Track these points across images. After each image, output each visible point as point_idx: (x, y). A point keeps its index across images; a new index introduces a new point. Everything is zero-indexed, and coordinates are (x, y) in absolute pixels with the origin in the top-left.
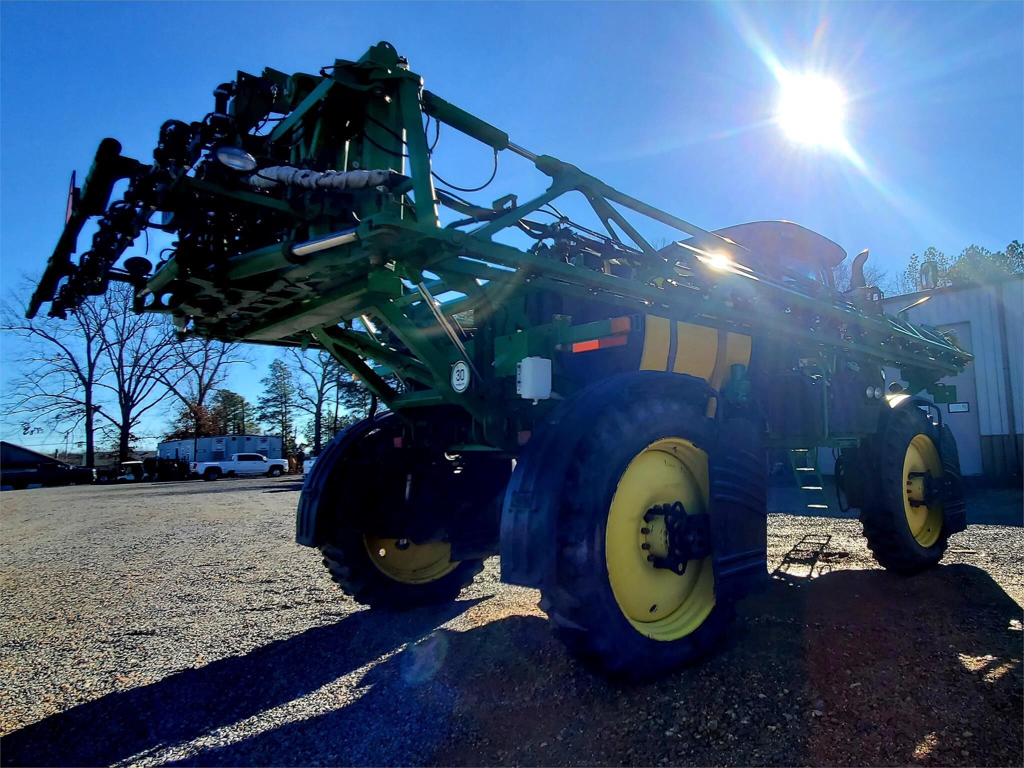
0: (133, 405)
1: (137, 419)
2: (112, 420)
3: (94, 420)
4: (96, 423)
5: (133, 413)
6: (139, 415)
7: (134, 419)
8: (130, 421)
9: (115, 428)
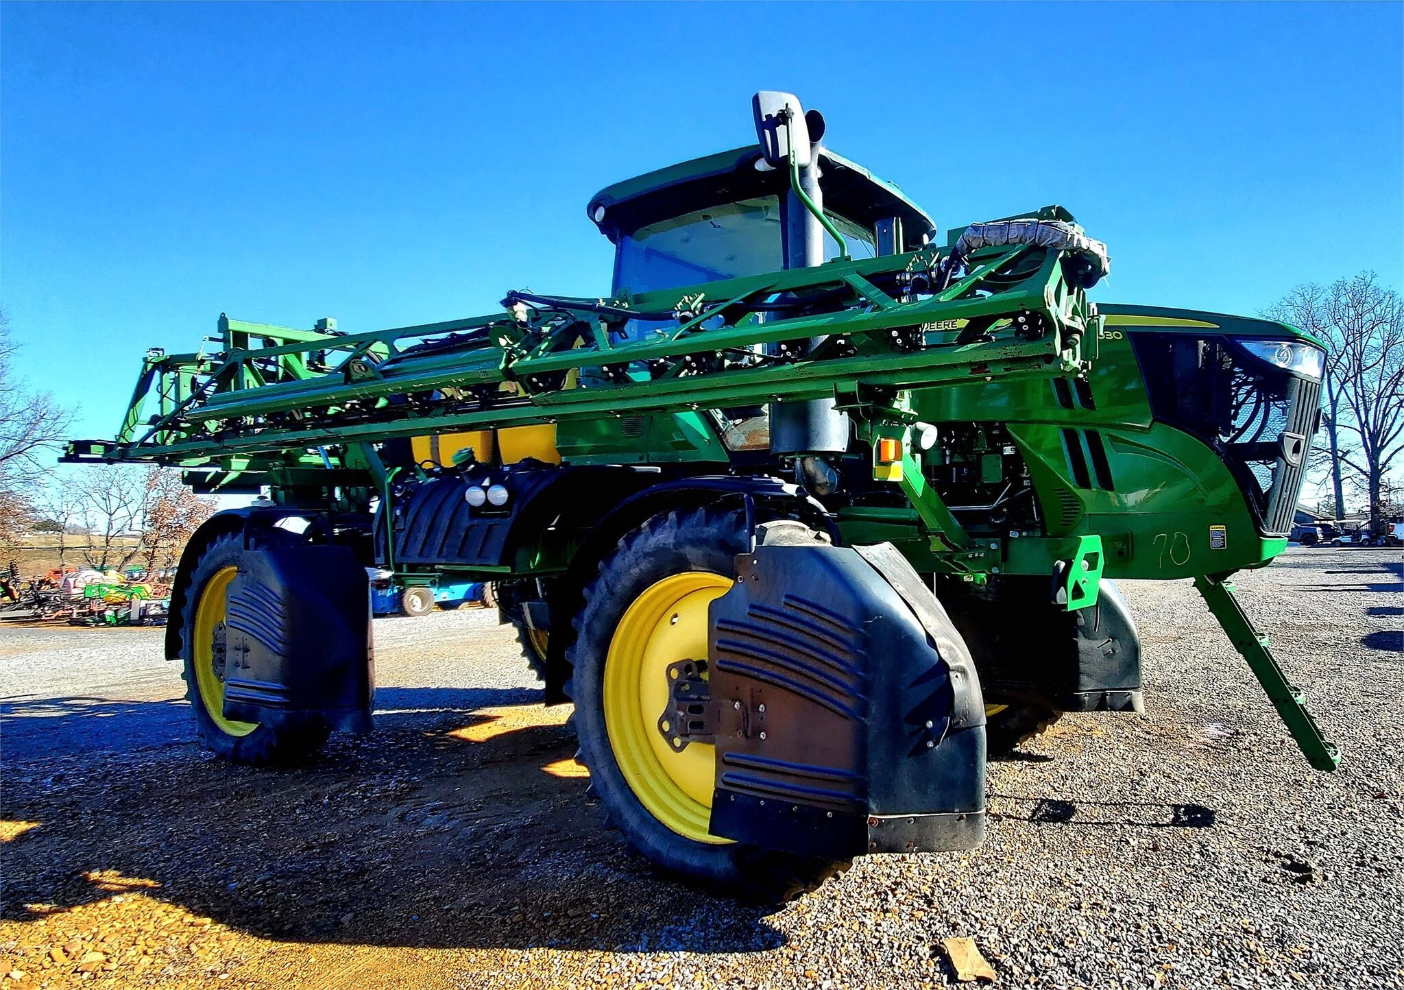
0: (1382, 447)
1: (1387, 465)
2: (1357, 468)
3: (1341, 468)
4: (1344, 471)
5: (1383, 457)
6: (1389, 459)
7: (1384, 465)
8: (1380, 467)
9: (1364, 477)
